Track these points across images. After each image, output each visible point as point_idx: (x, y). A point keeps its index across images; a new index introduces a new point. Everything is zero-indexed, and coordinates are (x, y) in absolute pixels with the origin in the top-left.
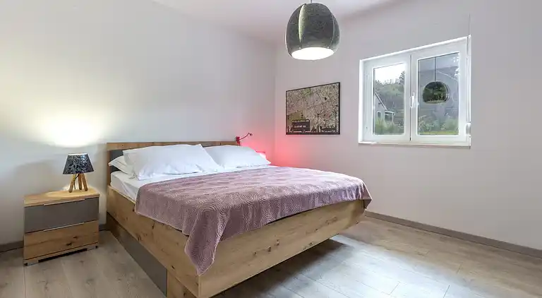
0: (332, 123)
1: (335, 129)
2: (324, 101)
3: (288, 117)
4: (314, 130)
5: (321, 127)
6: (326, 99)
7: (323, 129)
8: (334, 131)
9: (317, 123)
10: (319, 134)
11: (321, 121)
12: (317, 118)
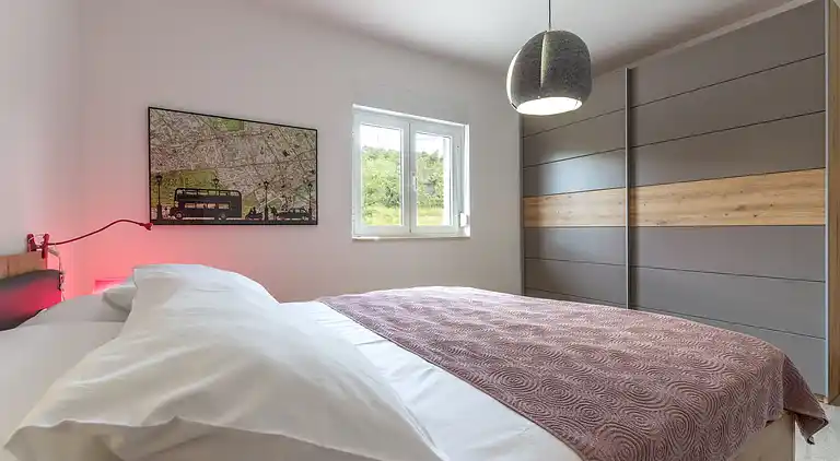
0: (301, 204)
1: (309, 214)
2: (282, 158)
3: (156, 180)
4: (253, 214)
5: (274, 211)
6: (285, 154)
7: (280, 215)
8: (307, 218)
9: (265, 200)
10: (268, 223)
11: (272, 197)
12: (262, 190)
